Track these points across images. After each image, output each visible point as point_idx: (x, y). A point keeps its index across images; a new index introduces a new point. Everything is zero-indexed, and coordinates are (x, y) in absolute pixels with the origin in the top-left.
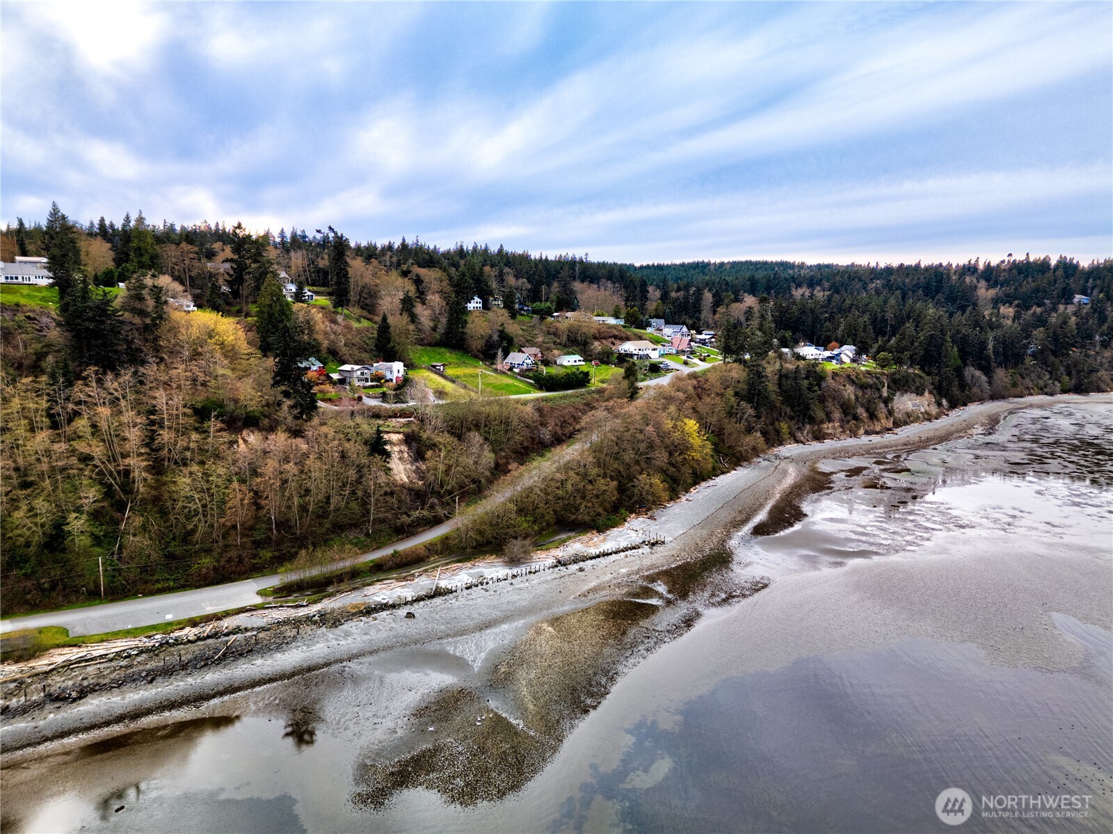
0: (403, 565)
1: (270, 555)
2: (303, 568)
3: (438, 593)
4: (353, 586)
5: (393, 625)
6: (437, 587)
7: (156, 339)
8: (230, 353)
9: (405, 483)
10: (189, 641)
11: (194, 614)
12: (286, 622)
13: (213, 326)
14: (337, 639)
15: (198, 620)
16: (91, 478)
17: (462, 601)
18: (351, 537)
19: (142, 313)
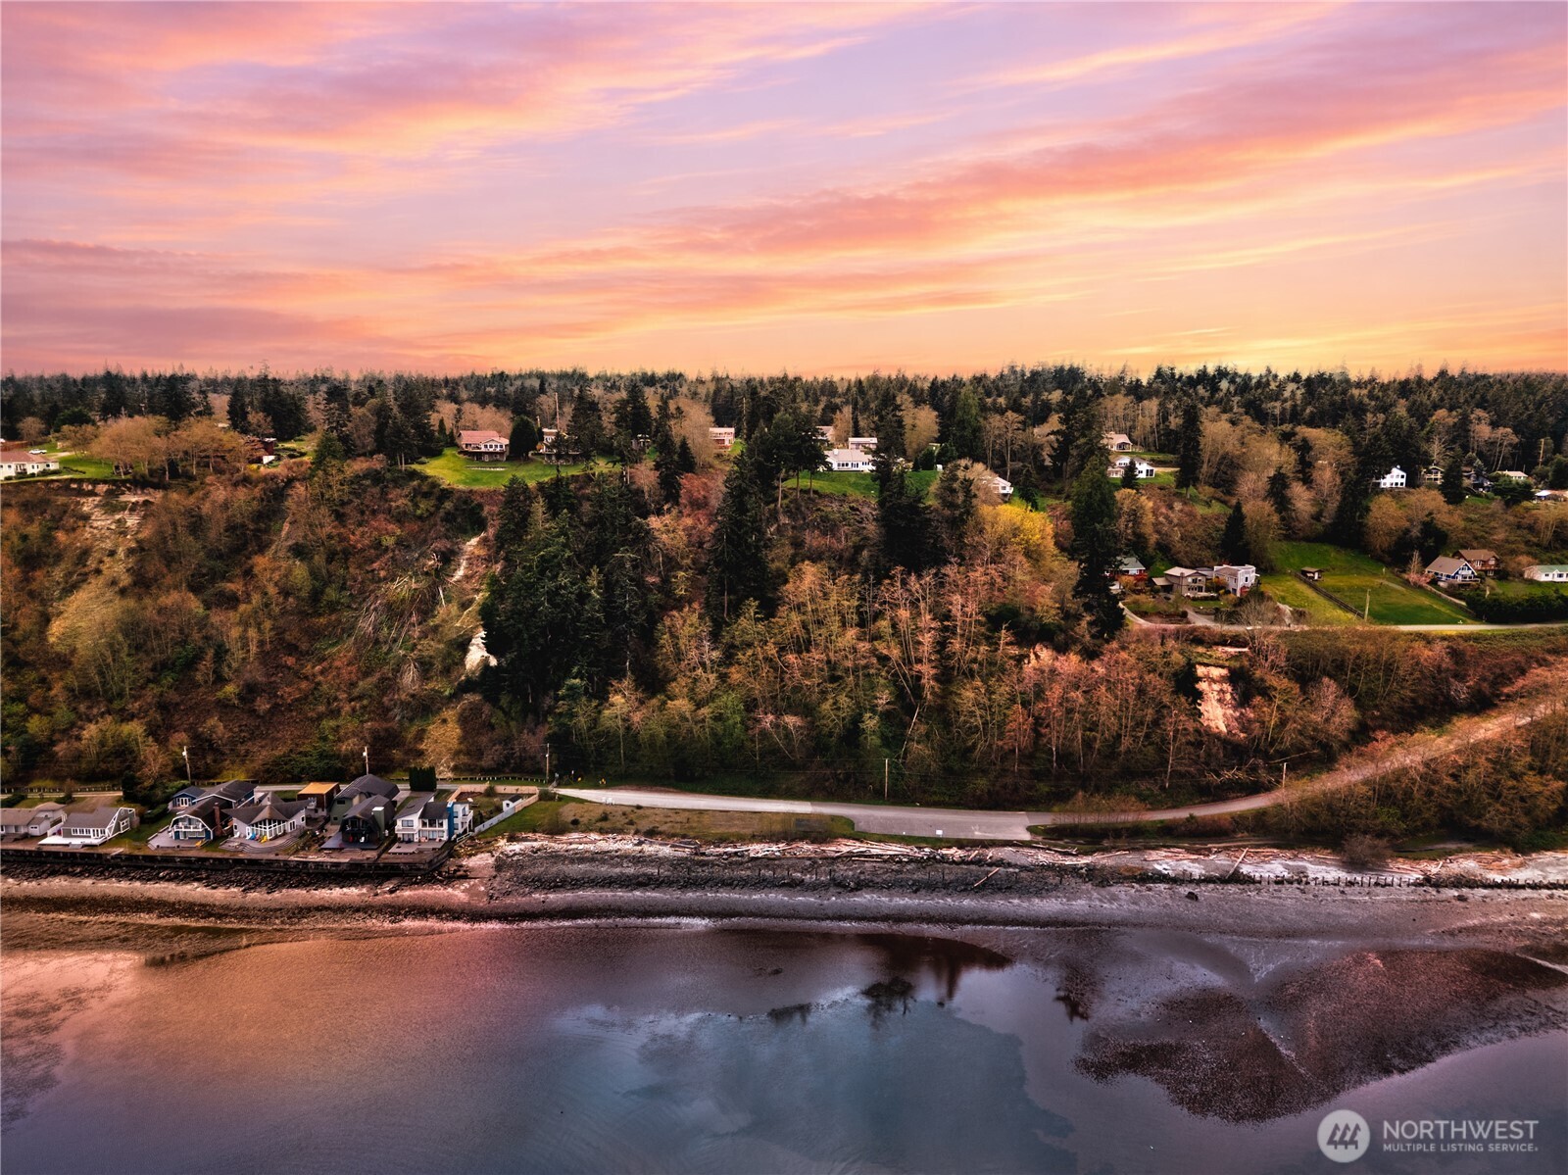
0: (1197, 836)
1: (1047, 789)
2: (1079, 812)
3: (1236, 878)
4: (1132, 845)
5: (1169, 902)
6: (1237, 871)
7: (961, 536)
8: (1032, 554)
9: (1221, 732)
10: (954, 862)
11: (962, 836)
12: (1050, 867)
13: (1018, 524)
14: (1100, 900)
15: (965, 843)
16: (886, 678)
17: (1265, 896)
18: (1143, 787)
19: (952, 506)
